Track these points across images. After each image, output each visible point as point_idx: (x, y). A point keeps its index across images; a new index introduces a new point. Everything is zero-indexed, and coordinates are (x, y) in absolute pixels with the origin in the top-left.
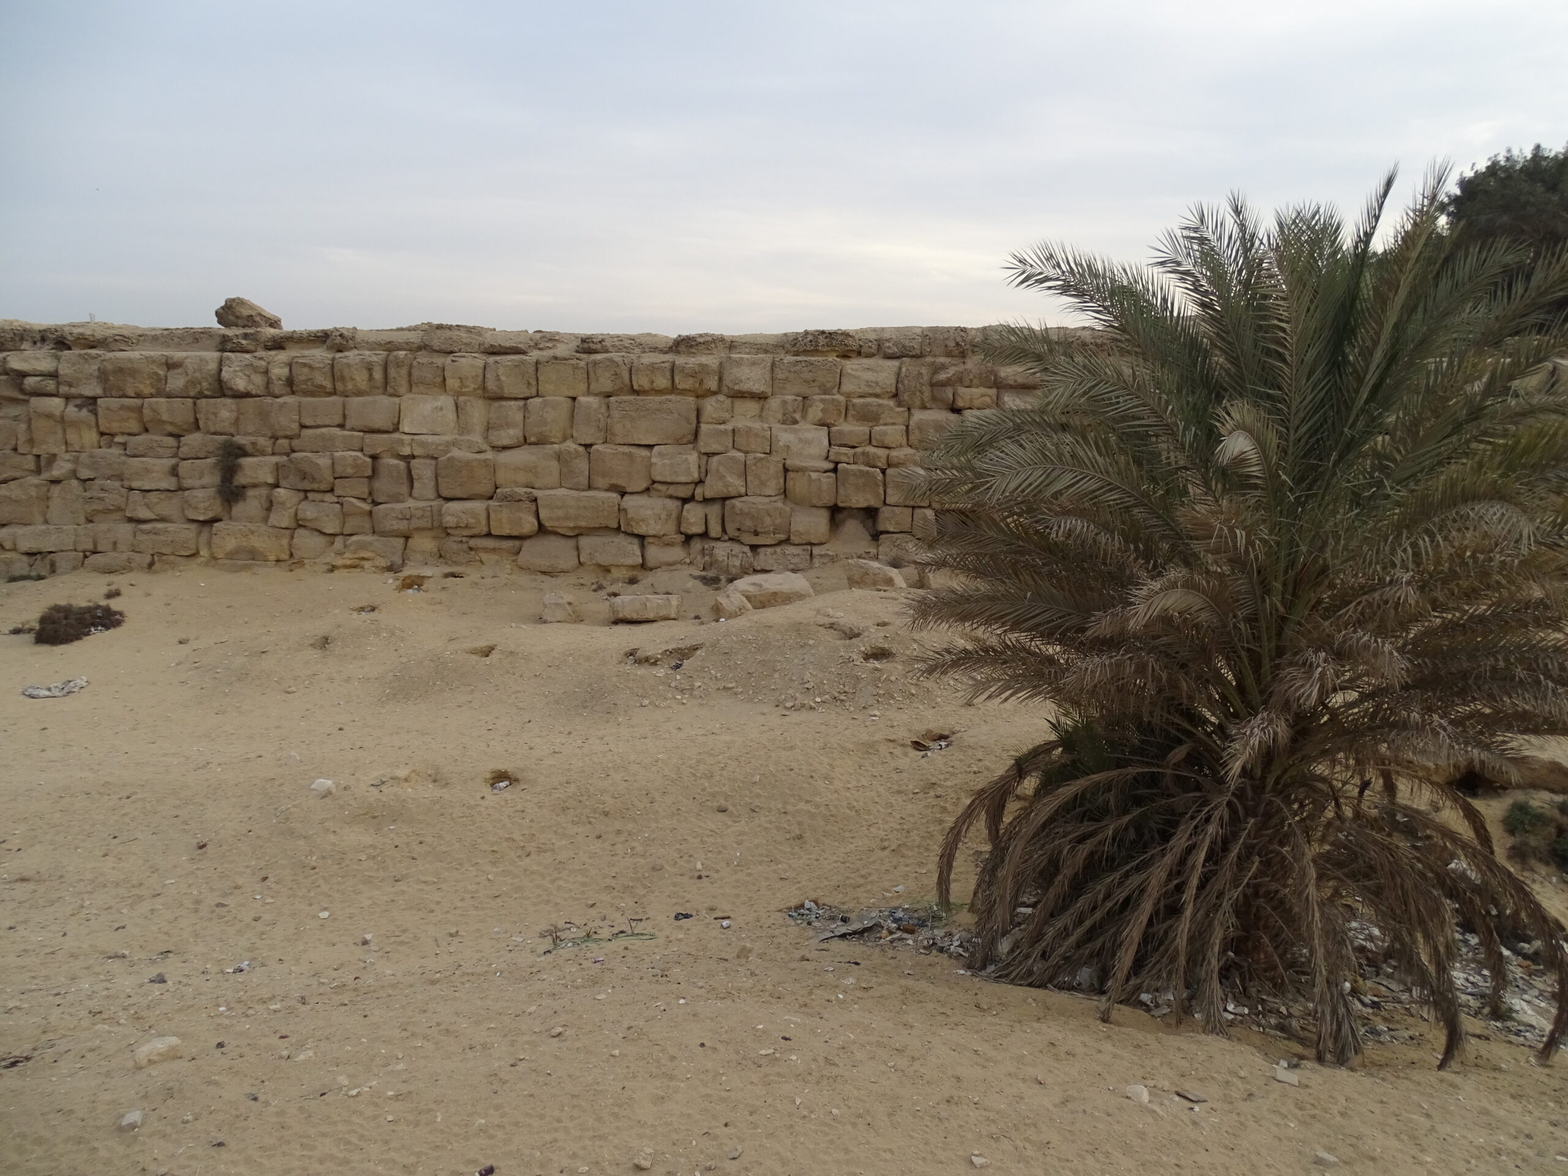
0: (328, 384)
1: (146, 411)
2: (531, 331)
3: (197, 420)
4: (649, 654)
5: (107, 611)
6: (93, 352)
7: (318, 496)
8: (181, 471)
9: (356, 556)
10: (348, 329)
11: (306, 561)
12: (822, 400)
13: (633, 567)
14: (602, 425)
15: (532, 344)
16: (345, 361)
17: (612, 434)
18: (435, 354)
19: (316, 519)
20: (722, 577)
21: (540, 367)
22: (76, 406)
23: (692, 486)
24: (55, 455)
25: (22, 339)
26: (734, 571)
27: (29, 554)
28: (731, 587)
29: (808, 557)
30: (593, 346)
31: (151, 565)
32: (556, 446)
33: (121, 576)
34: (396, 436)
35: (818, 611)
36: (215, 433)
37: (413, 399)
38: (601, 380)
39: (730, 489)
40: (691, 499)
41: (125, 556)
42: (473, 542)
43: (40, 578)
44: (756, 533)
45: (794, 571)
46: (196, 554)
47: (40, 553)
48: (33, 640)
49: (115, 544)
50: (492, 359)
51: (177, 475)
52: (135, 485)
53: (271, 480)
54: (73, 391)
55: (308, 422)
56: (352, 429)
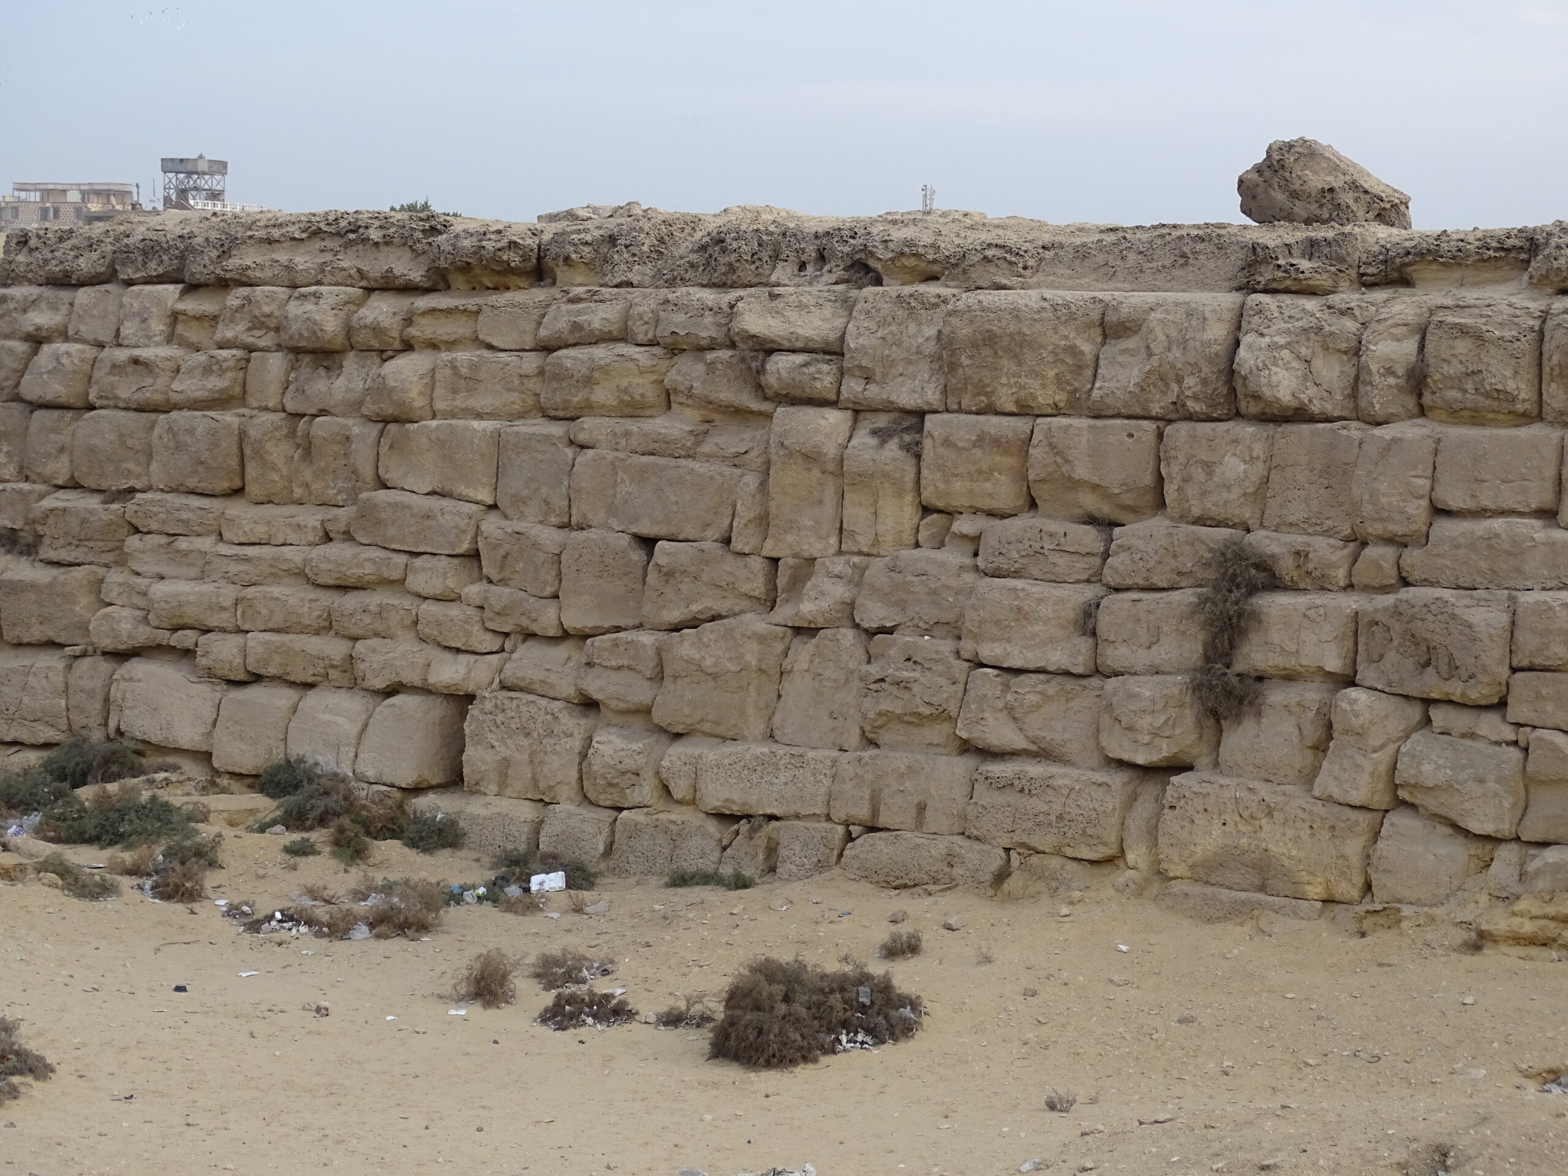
0: (1522, 389)
1: (1037, 453)
3: (1160, 480)
5: (884, 989)
6: (931, 290)
7: (1461, 720)
8: (1104, 622)
9: (1551, 910)
11: (1407, 911)
19: (1448, 788)
22: (875, 432)
24: (812, 560)
25: (776, 257)
27: (725, 818)
31: (1001, 877)
33: (928, 901)
36: (1200, 521)
41: (941, 846)
43: (741, 883)
46: (1112, 861)
47: (748, 817)
48: (706, 1046)
49: (921, 808)
51: (1094, 634)
52: (988, 652)
53: (1334, 664)
54: (874, 392)
55: (1454, 499)
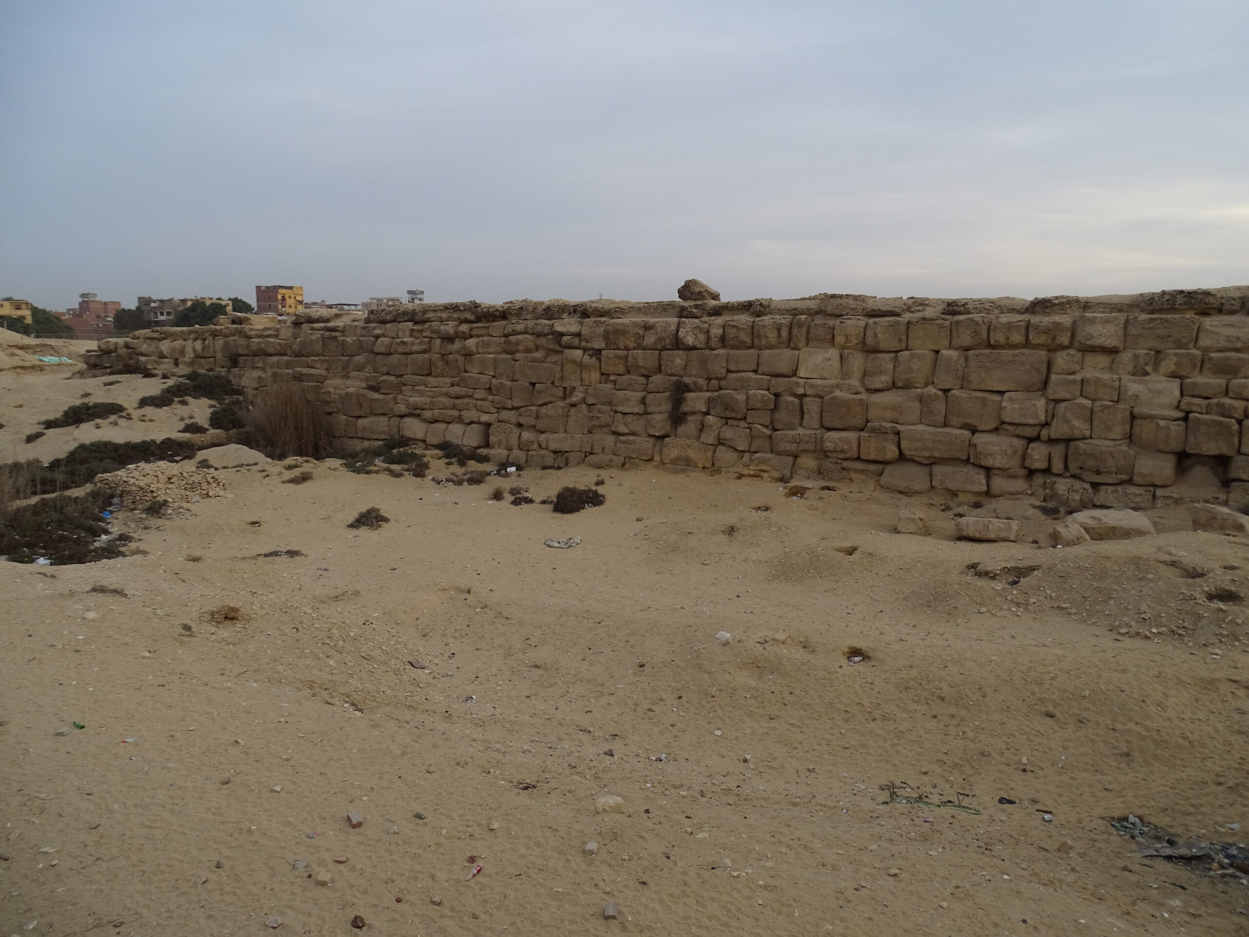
0: (748, 340)
1: (630, 359)
2: (905, 298)
3: (660, 365)
4: (989, 569)
5: (596, 493)
6: (602, 319)
7: (735, 423)
8: (647, 401)
9: (758, 468)
10: (766, 300)
11: (723, 470)
12: (1176, 355)
13: (978, 494)
14: (960, 373)
15: (905, 308)
16: (762, 323)
17: (969, 381)
18: (828, 317)
19: (732, 439)
20: (1061, 509)
21: (911, 326)
22: (589, 355)
23: (1037, 429)
24: (574, 388)
25: (563, 312)
26: (1073, 504)
27: (555, 452)
28: (1070, 518)
29: (1150, 498)
30: (958, 309)
31: (624, 464)
32: (919, 390)
33: (606, 471)
34: (794, 379)
35: (1160, 548)
36: (670, 375)
37: (808, 352)
38: (963, 336)
39: (1075, 432)
40: (1037, 439)
41: (608, 457)
42: (845, 464)
43: (559, 468)
44: (1098, 472)
45: (1135, 509)
46: (651, 460)
47: (561, 452)
48: (552, 508)
49: (603, 448)
50: (872, 320)
51: (645, 404)
52: (619, 409)
53: (704, 410)
54: (589, 345)
55: (733, 368)
56: (763, 374)
